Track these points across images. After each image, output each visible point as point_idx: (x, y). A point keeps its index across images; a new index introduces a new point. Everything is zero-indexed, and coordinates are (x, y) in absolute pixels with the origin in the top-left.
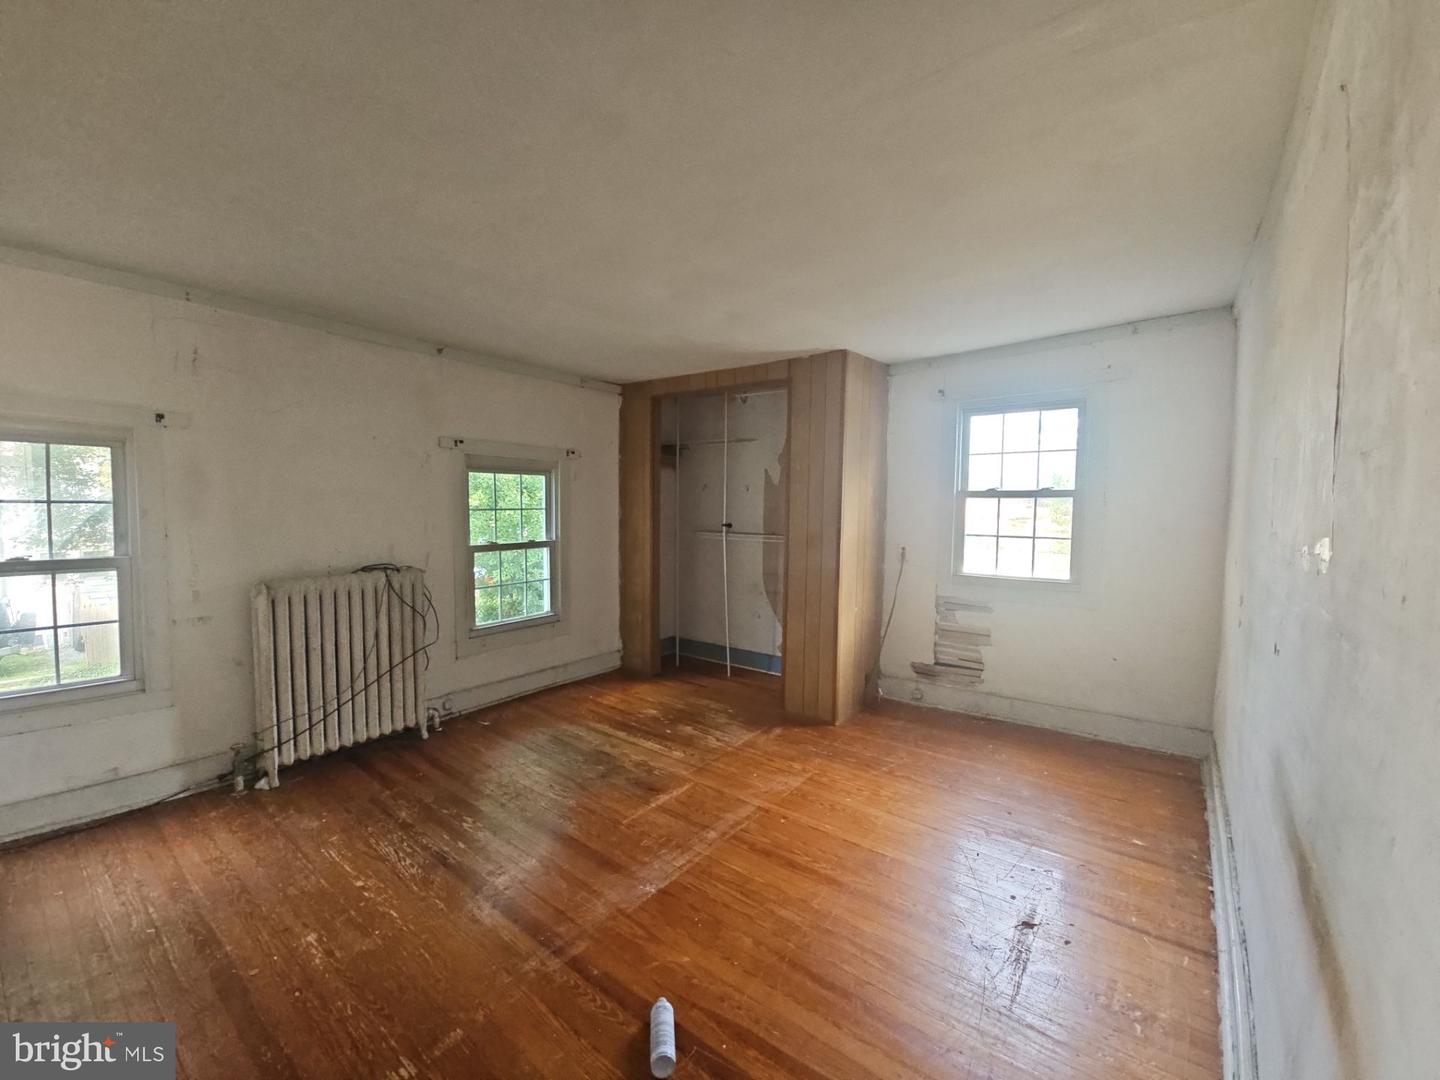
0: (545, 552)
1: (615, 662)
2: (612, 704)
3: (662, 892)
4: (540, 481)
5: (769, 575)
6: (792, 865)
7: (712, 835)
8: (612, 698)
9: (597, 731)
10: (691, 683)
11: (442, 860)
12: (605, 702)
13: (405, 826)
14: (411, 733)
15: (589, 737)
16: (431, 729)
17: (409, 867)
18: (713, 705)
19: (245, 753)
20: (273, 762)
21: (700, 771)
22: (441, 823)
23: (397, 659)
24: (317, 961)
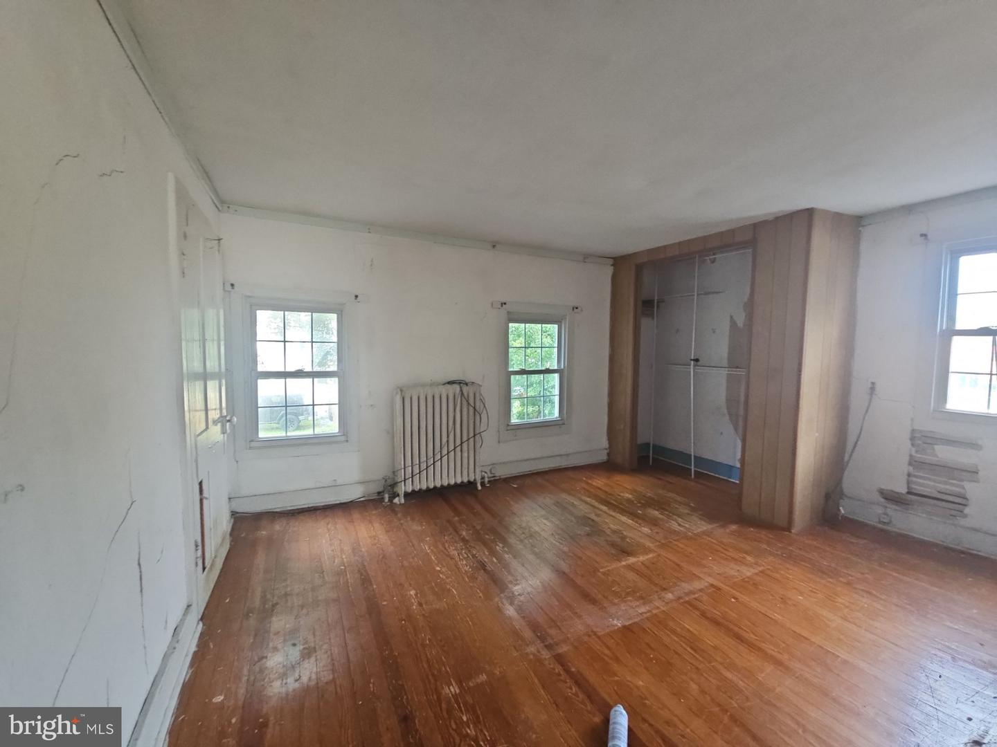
0: (556, 376)
1: (603, 457)
2: (599, 486)
3: (627, 629)
4: (554, 328)
5: (731, 401)
6: (739, 638)
7: (670, 596)
8: (599, 482)
9: (586, 503)
10: (660, 479)
11: (483, 566)
12: (594, 484)
13: (464, 540)
14: (471, 484)
15: (582, 506)
16: (483, 484)
17: (465, 565)
18: (679, 498)
19: (390, 482)
20: (402, 489)
21: (663, 546)
22: (485, 544)
23: (465, 438)
24: (414, 607)
